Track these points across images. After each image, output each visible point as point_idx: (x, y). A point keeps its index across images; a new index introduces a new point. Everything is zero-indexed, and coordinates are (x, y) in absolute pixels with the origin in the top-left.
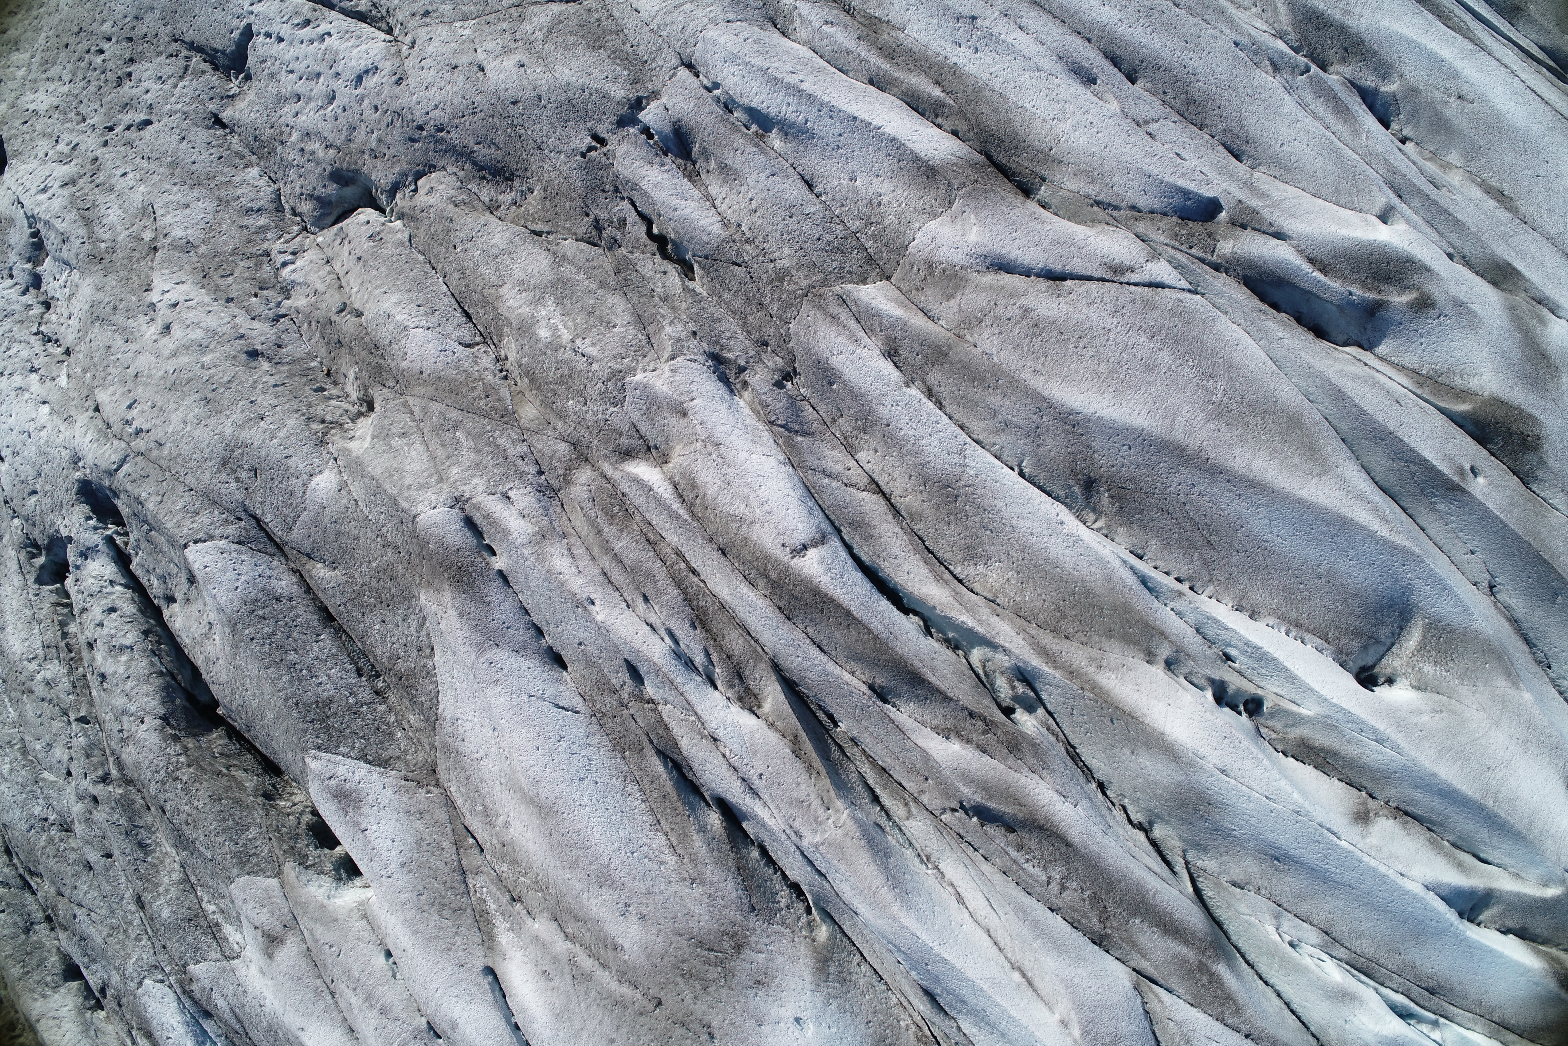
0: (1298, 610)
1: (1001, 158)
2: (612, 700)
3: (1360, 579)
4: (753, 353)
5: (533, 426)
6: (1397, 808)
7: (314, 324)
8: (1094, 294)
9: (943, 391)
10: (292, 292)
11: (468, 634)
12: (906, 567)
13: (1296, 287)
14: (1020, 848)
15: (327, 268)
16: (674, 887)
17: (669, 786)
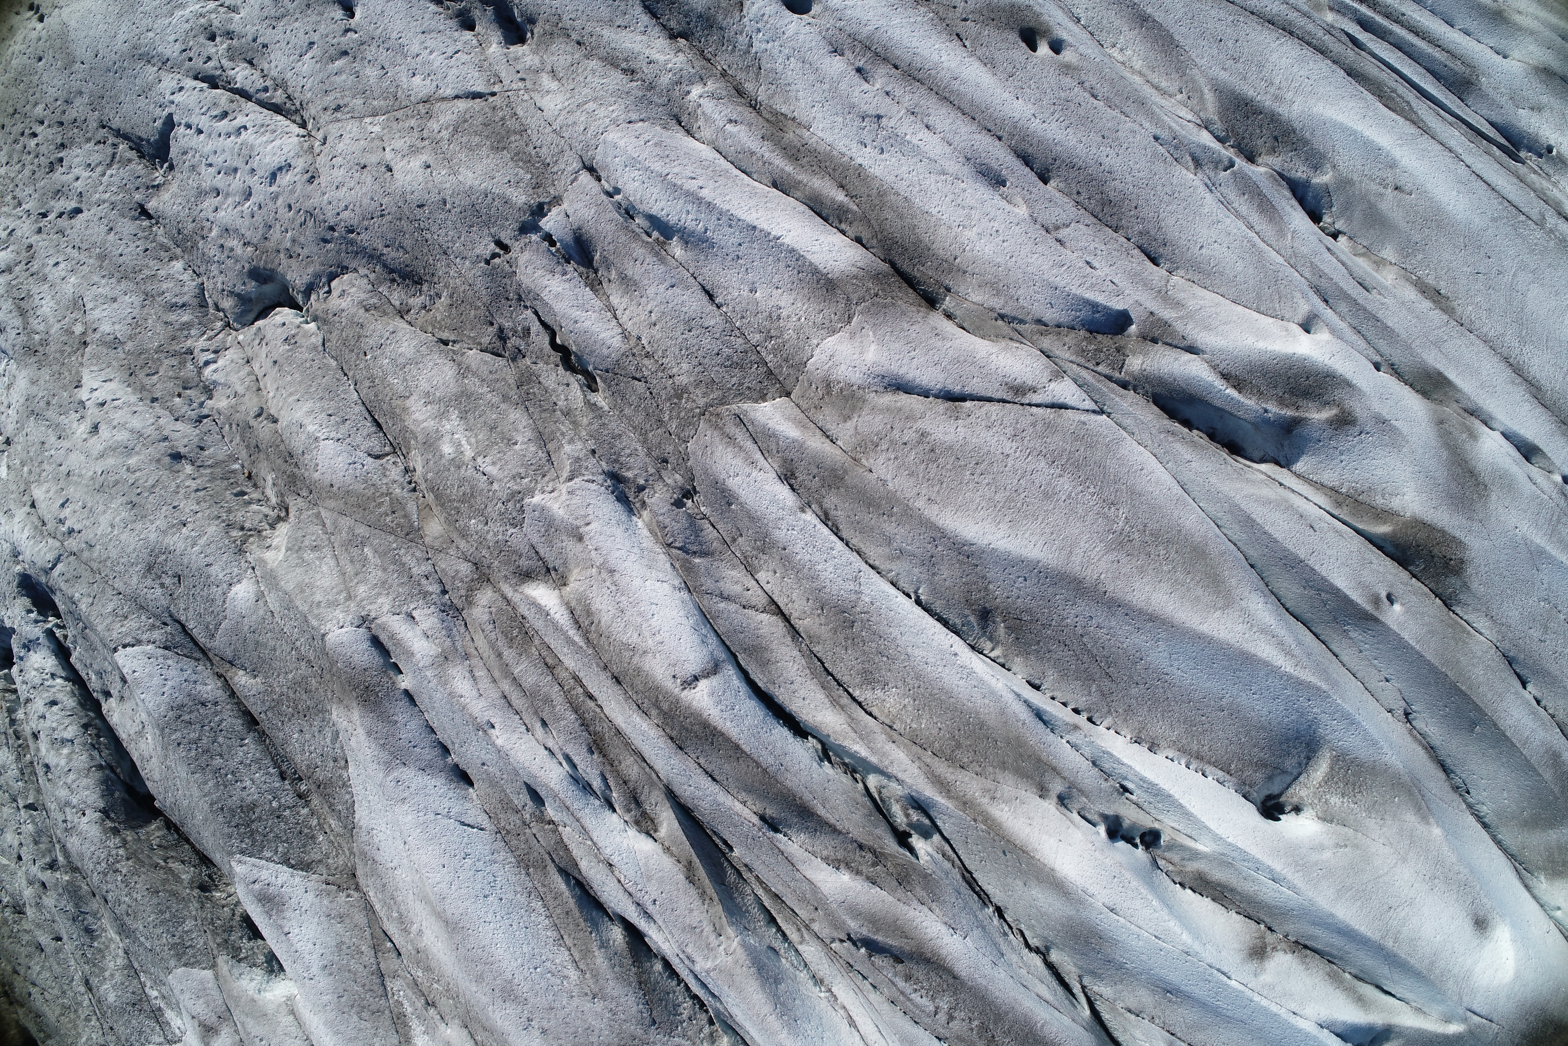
0: (1199, 742)
1: (905, 266)
2: (515, 819)
3: (1265, 711)
4: (653, 471)
5: (437, 544)
6: (1296, 942)
7: (234, 427)
8: (994, 417)
9: (840, 515)
10: (214, 392)
11: (376, 753)
12: (802, 693)
13: (1208, 404)
14: (908, 978)
15: (247, 369)
16: (576, 1002)
17: (572, 903)
